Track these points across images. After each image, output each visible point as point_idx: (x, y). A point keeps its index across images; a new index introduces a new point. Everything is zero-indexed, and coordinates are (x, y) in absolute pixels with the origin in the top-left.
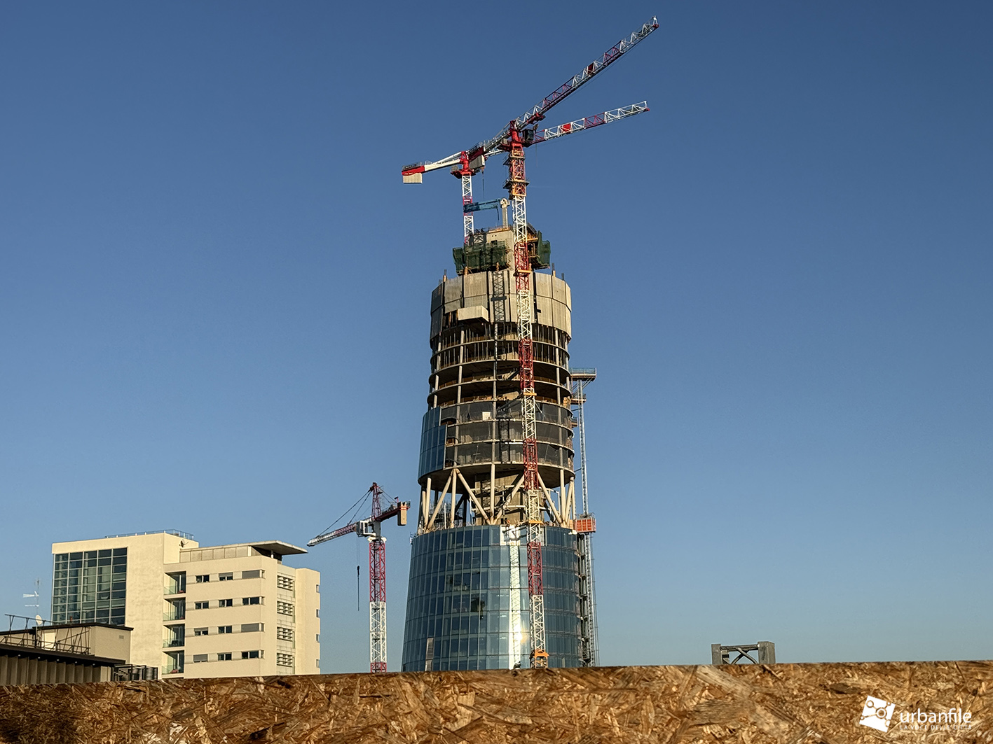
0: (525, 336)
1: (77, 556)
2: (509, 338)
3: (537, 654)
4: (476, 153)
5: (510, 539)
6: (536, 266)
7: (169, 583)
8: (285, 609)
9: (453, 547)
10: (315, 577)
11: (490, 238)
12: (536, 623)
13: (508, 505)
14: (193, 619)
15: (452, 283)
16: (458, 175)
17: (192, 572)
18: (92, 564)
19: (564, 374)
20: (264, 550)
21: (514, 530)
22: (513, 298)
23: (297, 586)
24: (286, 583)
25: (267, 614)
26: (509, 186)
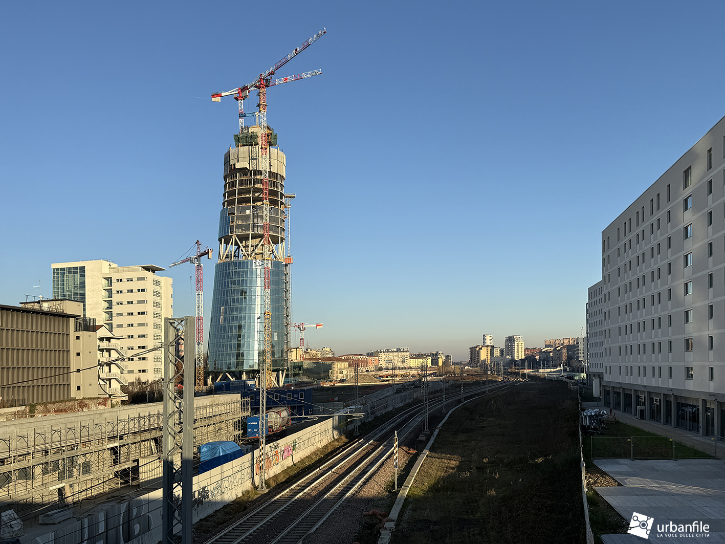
0: (265, 177)
1: (62, 269)
2: (258, 177)
3: (266, 313)
4: (245, 89)
5: (258, 267)
6: (271, 145)
7: (105, 282)
8: (157, 294)
9: (233, 269)
10: (170, 281)
11: (250, 130)
12: (267, 300)
13: (257, 251)
14: (116, 298)
15: (233, 151)
16: (237, 99)
17: (115, 277)
18: (70, 273)
19: (282, 195)
20: (147, 269)
21: (259, 262)
22: (260, 159)
23: (162, 284)
24: (157, 283)
25: (149, 296)
26: (259, 105)
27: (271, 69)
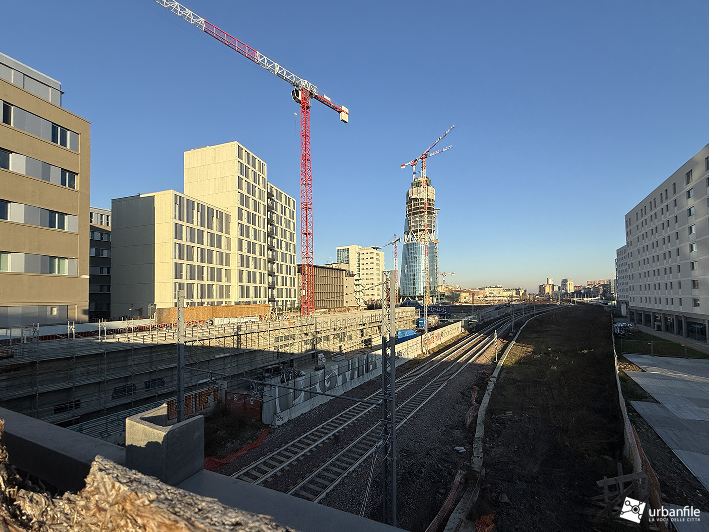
0: (425, 201)
1: (341, 250)
2: (422, 201)
3: (427, 268)
4: (416, 160)
5: (423, 246)
6: (428, 185)
7: (357, 255)
8: (378, 259)
9: (410, 247)
10: (384, 253)
11: (418, 180)
12: (427, 262)
13: (421, 238)
14: (361, 262)
15: (411, 190)
16: (412, 166)
17: (361, 252)
19: (433, 209)
20: (374, 248)
21: (423, 243)
22: (423, 193)
23: (380, 255)
24: (378, 254)
25: (374, 261)
26: (422, 167)
27: (428, 150)
